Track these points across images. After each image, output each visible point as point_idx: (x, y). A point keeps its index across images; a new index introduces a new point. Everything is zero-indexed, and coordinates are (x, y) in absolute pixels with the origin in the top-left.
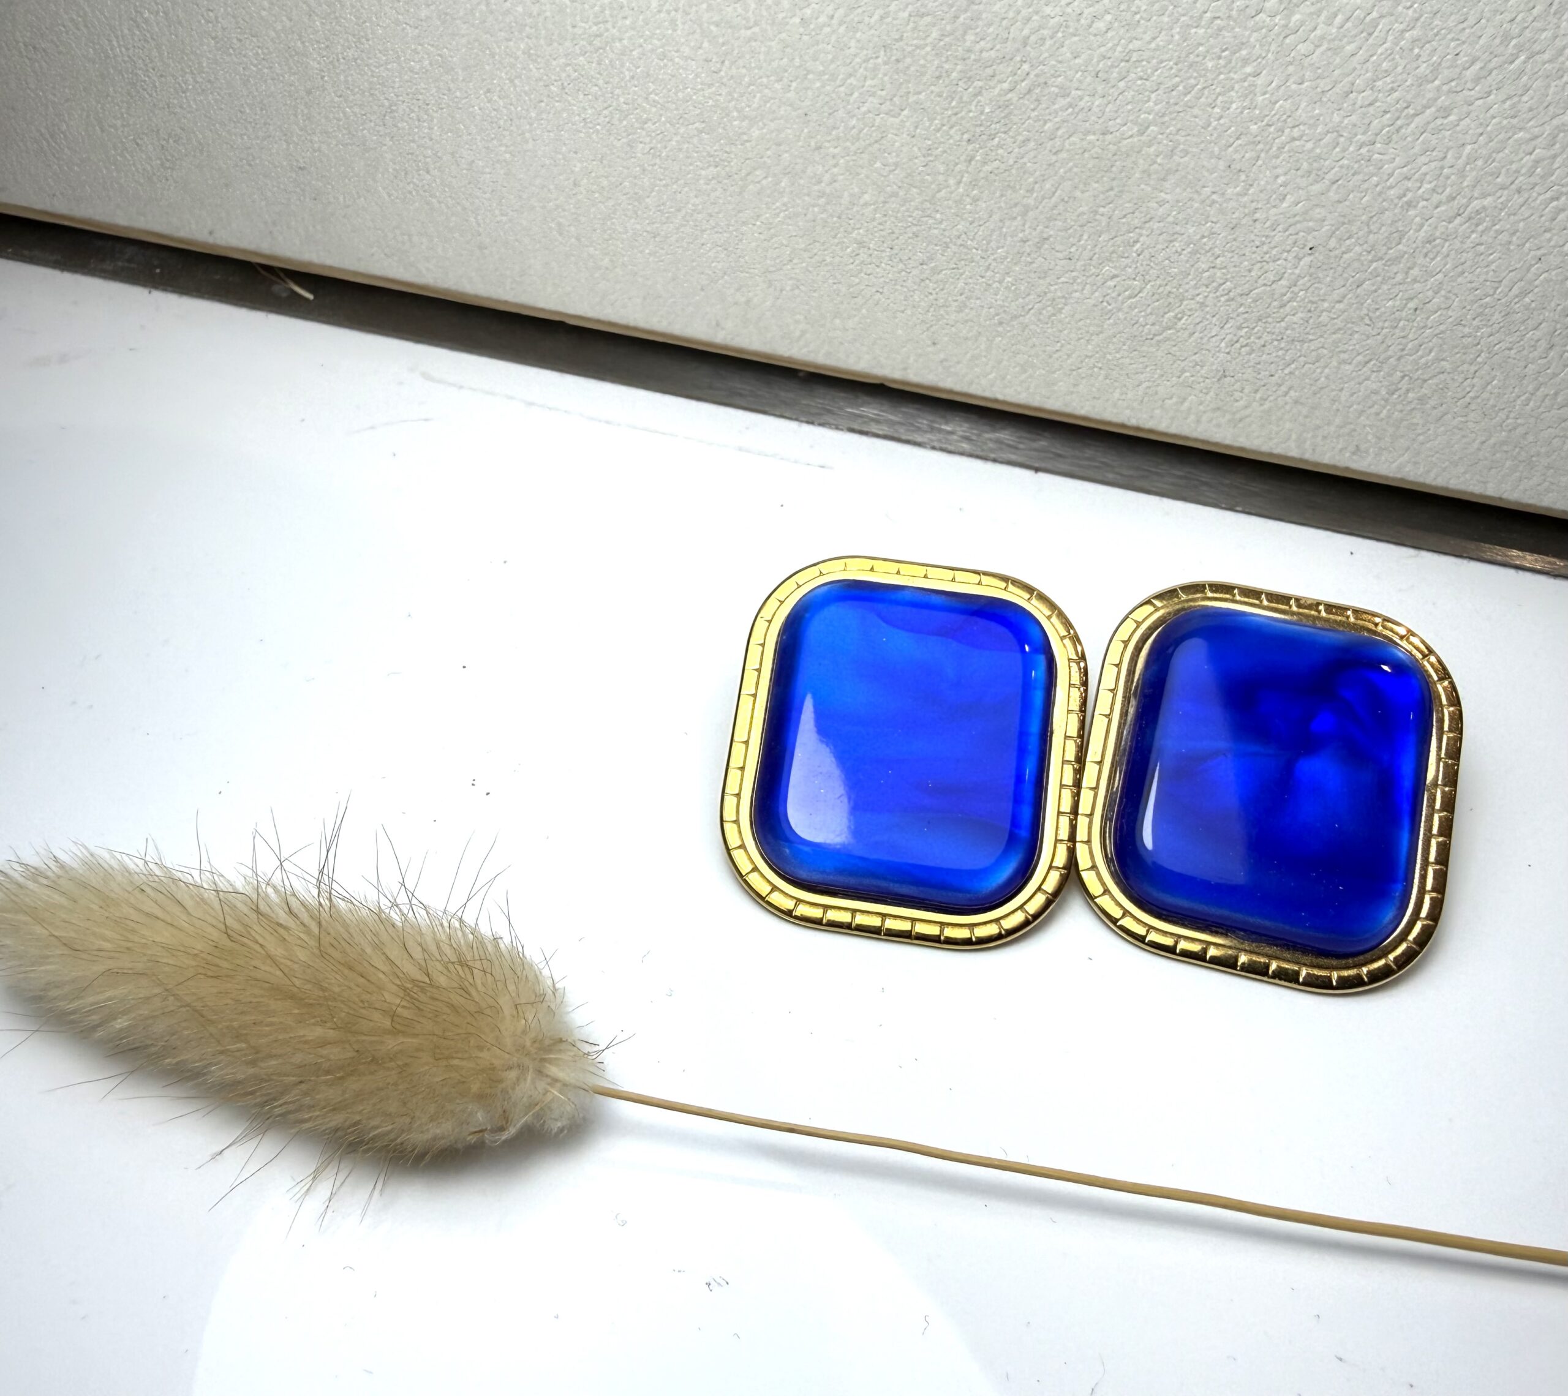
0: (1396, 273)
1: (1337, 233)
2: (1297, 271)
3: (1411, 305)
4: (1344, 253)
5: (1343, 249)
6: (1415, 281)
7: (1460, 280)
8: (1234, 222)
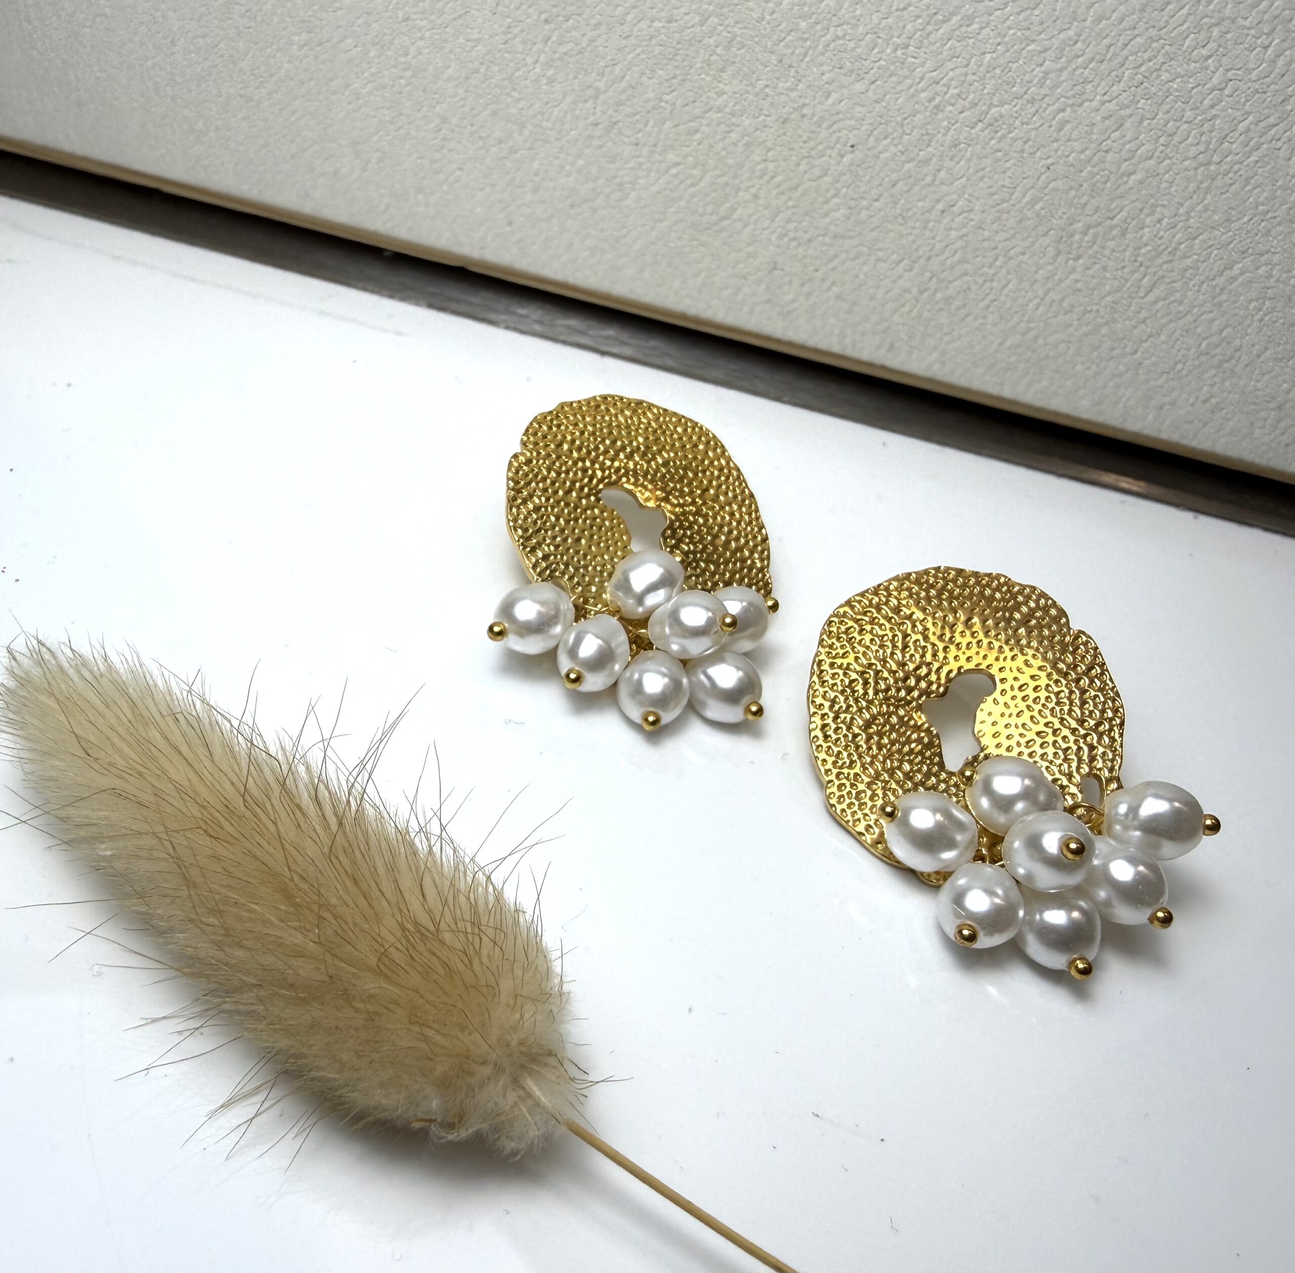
0: (926, 175)
1: (875, 132)
2: (840, 168)
3: (940, 206)
4: (880, 152)
5: (880, 148)
6: (943, 183)
7: (981, 185)
8: (786, 116)
